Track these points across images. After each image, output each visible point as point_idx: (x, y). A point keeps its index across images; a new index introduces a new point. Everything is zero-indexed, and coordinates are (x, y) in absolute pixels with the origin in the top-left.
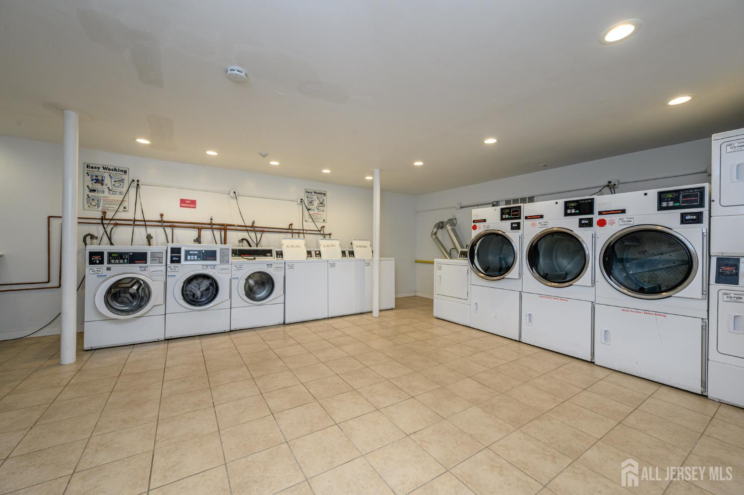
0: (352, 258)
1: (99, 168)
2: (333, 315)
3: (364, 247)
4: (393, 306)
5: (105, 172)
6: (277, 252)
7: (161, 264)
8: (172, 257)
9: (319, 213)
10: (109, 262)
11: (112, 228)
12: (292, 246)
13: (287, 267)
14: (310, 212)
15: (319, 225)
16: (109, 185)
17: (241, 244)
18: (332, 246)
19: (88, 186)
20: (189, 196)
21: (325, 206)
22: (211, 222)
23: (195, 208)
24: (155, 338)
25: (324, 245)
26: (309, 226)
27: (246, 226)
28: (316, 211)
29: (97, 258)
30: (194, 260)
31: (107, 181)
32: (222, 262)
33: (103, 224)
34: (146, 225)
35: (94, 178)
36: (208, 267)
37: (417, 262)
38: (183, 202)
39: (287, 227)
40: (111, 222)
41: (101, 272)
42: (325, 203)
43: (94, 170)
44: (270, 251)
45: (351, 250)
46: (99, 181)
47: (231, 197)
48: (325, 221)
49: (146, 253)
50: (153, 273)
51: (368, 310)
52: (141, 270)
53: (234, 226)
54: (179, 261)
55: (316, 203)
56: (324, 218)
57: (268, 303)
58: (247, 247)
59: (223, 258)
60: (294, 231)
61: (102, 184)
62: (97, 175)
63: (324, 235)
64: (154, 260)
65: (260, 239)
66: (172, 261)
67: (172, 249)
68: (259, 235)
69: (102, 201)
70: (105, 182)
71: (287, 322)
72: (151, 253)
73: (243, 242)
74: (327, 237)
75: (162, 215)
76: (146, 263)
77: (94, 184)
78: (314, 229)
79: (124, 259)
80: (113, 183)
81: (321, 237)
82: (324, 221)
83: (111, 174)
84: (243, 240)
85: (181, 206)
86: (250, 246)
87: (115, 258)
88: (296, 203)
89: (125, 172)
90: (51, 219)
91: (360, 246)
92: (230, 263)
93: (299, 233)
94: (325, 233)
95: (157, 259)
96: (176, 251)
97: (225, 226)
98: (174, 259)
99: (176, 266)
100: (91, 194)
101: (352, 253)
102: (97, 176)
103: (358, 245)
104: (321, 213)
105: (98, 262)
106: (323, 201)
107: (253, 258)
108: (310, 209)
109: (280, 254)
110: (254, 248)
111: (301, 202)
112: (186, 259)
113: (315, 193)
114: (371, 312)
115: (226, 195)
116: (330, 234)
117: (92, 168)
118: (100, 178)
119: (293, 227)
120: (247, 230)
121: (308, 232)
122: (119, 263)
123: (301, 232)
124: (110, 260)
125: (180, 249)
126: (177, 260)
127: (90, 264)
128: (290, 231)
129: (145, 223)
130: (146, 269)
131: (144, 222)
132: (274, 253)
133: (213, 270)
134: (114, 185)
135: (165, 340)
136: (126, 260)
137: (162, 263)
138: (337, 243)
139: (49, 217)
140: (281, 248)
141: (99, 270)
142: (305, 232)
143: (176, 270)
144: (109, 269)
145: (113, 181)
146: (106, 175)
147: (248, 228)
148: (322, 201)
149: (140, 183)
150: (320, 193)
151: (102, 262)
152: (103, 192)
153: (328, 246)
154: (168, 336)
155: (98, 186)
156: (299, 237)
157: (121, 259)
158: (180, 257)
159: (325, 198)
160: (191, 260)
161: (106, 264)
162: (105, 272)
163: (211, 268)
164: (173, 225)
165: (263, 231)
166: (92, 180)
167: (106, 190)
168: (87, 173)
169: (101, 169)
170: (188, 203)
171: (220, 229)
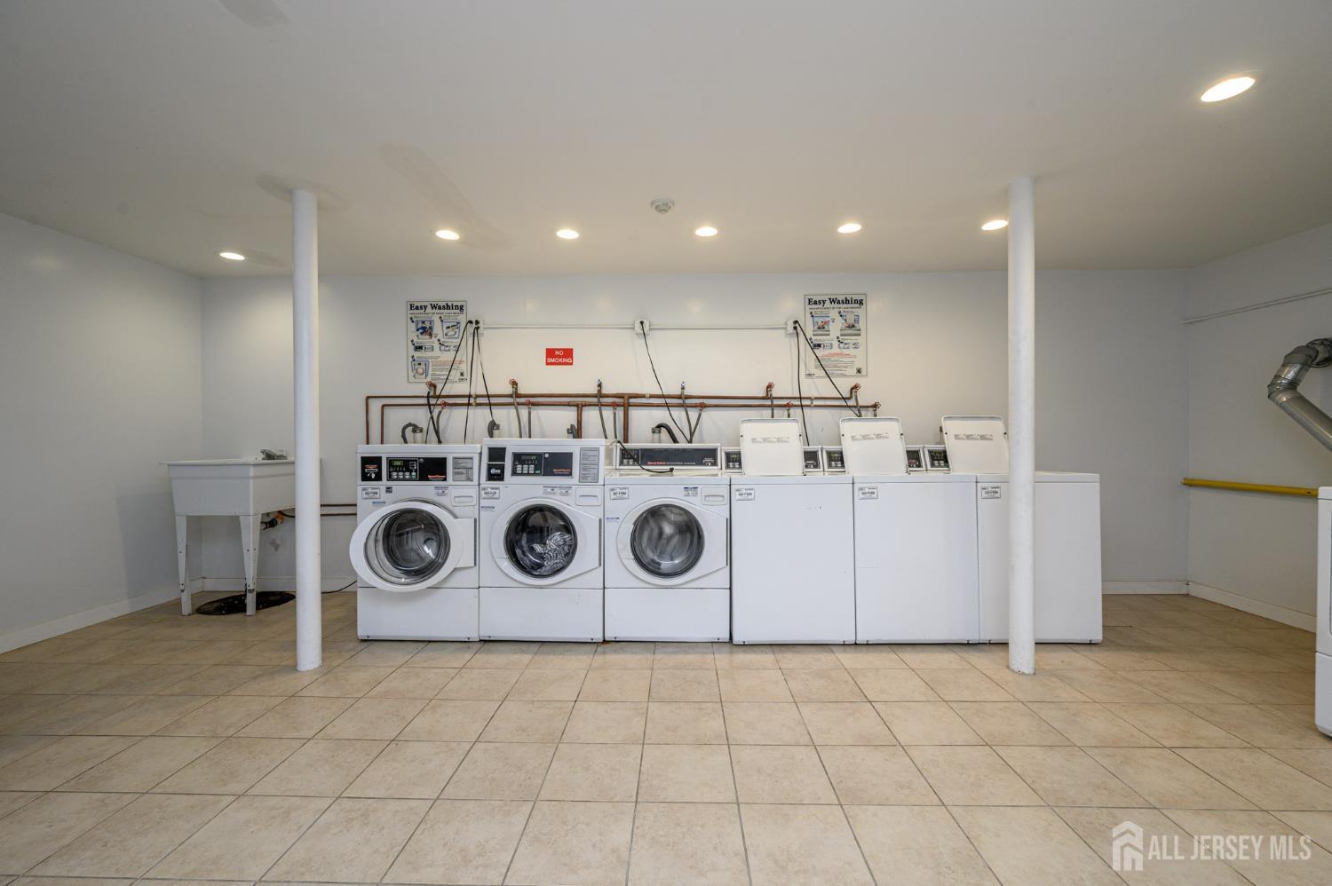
0: (937, 474)
1: (425, 307)
2: (873, 638)
3: (983, 437)
4: (1098, 636)
5: (434, 313)
6: (728, 455)
7: (469, 483)
8: (490, 467)
9: (846, 351)
10: (390, 478)
11: (440, 412)
12: (765, 440)
13: (735, 496)
14: (819, 352)
15: (844, 386)
16: (440, 336)
17: (656, 436)
18: (879, 436)
19: (412, 341)
20: (560, 343)
21: (863, 333)
22: (600, 391)
23: (571, 364)
24: (463, 636)
25: (853, 434)
26: (817, 387)
27: (663, 397)
28: (836, 349)
29: (372, 468)
30: (528, 474)
31: (438, 329)
32: (583, 478)
33: (429, 405)
34: (490, 405)
35: (420, 326)
36: (556, 490)
37: (1190, 484)
38: (550, 353)
39: (763, 394)
40: (439, 402)
41: (378, 496)
42: (861, 325)
43: (419, 311)
44: (712, 453)
45: (939, 447)
46: (426, 330)
47: (637, 334)
48: (864, 372)
49: (445, 459)
50: (457, 499)
51: (995, 637)
52: (438, 495)
53: (643, 396)
54: (500, 477)
55: (836, 328)
56: (857, 365)
57: (688, 586)
58: (667, 444)
59: (585, 469)
60: (775, 402)
61: (431, 335)
62: (423, 319)
63: (859, 409)
64: (458, 473)
65: (697, 424)
66: (491, 477)
67: (491, 450)
68: (693, 414)
69: (430, 364)
70: (435, 331)
71: (737, 639)
72: (455, 458)
73: (660, 432)
74: (868, 414)
75: (514, 384)
76: (445, 479)
77: (420, 336)
78: (832, 396)
79: (411, 471)
80: (445, 331)
81: (849, 413)
82: (859, 371)
83: (442, 316)
84: (659, 426)
85: (547, 364)
86: (675, 441)
87: (397, 469)
88: (783, 331)
89: (461, 308)
90: (370, 400)
91: (969, 437)
92: (601, 482)
93: (788, 406)
94: (861, 403)
95: (464, 471)
96: (497, 454)
97: (626, 397)
98: (493, 471)
99: (497, 486)
100: (417, 354)
101: (940, 458)
102: (423, 322)
103: (961, 433)
104: (852, 351)
105: (373, 476)
106: (857, 321)
107: (669, 467)
108: (819, 345)
109: (734, 459)
110: (683, 445)
111: (795, 328)
112: (514, 473)
113: (832, 301)
114: (1004, 645)
115: (629, 331)
116: (875, 406)
117: (417, 308)
118: (427, 325)
119: (775, 393)
120: (667, 406)
121: (815, 403)
122: (404, 479)
123: (795, 404)
124: (390, 472)
125: (504, 450)
126: (498, 475)
127: (363, 480)
128: (768, 402)
129: (489, 401)
130: (446, 492)
131: (487, 399)
132: (721, 457)
133: (564, 499)
134: (446, 335)
135: (481, 641)
136: (414, 474)
137: (472, 480)
138: (893, 428)
139: (368, 398)
140: (739, 446)
141: (374, 491)
142: (805, 402)
143: (495, 496)
144: (389, 490)
145: (444, 328)
146: (436, 318)
147: (668, 401)
148: (851, 321)
149: (481, 325)
150: (847, 301)
151: (378, 478)
152: (432, 349)
153: (865, 437)
154: (485, 634)
155: (425, 340)
156: (789, 416)
157: (406, 471)
158: (502, 468)
159: (860, 312)
160: (522, 474)
161: (385, 482)
162: (384, 496)
163: (562, 494)
164: (533, 401)
165: (703, 406)
166: (418, 330)
167: (437, 346)
168: (411, 318)
169: (429, 309)
170: (559, 357)
171: (614, 405)
